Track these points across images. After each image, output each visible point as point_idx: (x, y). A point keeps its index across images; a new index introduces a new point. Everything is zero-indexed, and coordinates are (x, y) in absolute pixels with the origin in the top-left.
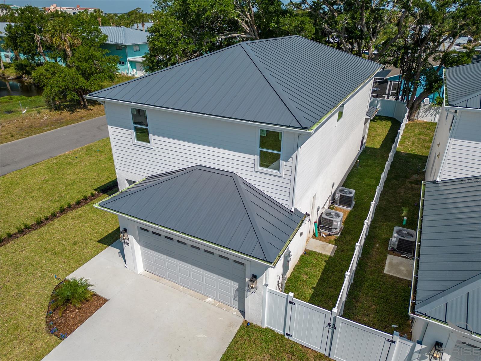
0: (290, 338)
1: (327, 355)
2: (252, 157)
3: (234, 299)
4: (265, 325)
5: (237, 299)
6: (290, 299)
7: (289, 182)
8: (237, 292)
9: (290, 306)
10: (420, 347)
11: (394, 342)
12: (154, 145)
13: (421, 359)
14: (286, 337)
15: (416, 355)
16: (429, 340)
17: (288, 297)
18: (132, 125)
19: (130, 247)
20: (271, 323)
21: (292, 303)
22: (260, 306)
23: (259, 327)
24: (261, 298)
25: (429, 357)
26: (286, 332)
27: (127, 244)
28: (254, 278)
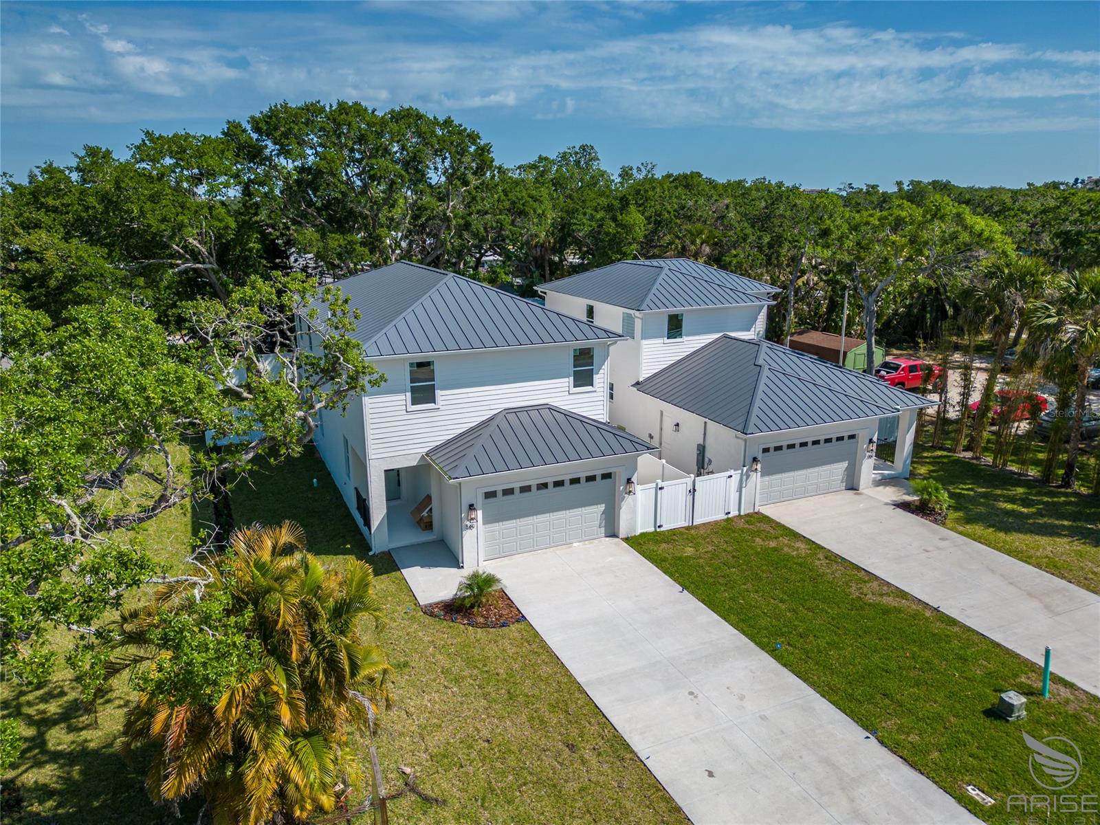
0: (662, 529)
1: (691, 524)
2: (567, 380)
3: (599, 527)
4: (638, 533)
5: (603, 523)
6: (660, 486)
8: (604, 516)
9: (659, 492)
10: (745, 469)
11: (731, 476)
12: (441, 403)
13: (747, 479)
14: (658, 530)
15: (745, 477)
16: (749, 460)
17: (657, 485)
18: (409, 385)
19: (475, 530)
20: (643, 525)
21: (661, 488)
22: (634, 511)
23: (635, 536)
24: (635, 501)
25: (751, 473)
26: (658, 524)
27: (471, 527)
28: (629, 481)
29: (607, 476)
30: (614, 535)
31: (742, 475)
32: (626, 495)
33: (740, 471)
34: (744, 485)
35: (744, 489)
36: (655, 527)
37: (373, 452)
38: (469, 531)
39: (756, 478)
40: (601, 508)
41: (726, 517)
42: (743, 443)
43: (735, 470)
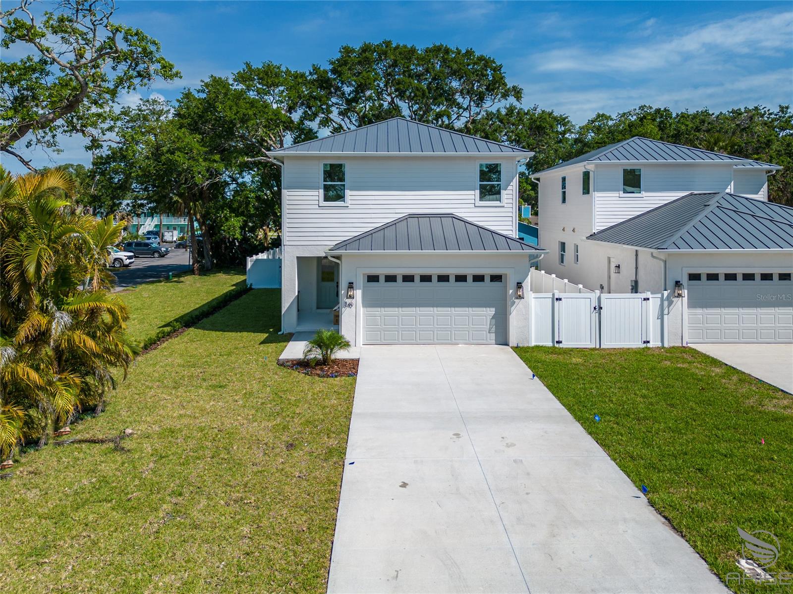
0: (561, 345)
1: (598, 347)
2: (473, 192)
3: (489, 333)
4: (533, 344)
5: (493, 329)
6: (556, 296)
7: (511, 210)
8: (494, 321)
9: (556, 303)
10: (666, 293)
11: (648, 299)
12: (350, 202)
13: (669, 306)
14: (557, 345)
15: (666, 303)
16: (671, 284)
17: (553, 295)
18: (322, 183)
19: (353, 308)
20: (538, 337)
21: (559, 299)
22: (527, 319)
23: (528, 347)
24: (527, 307)
25: (675, 300)
26: (556, 339)
27: (350, 305)
28: (519, 285)
29: (496, 278)
30: (506, 344)
31: (662, 298)
32: (517, 301)
33: (660, 295)
34: (666, 312)
35: (666, 317)
36: (553, 342)
37: (288, 239)
38: (348, 309)
39: (681, 305)
40: (491, 311)
41: (645, 345)
42: (662, 264)
43: (652, 293)
